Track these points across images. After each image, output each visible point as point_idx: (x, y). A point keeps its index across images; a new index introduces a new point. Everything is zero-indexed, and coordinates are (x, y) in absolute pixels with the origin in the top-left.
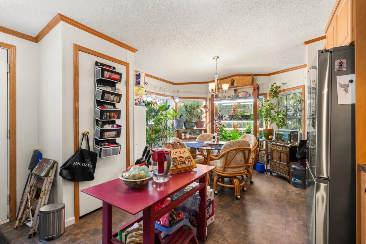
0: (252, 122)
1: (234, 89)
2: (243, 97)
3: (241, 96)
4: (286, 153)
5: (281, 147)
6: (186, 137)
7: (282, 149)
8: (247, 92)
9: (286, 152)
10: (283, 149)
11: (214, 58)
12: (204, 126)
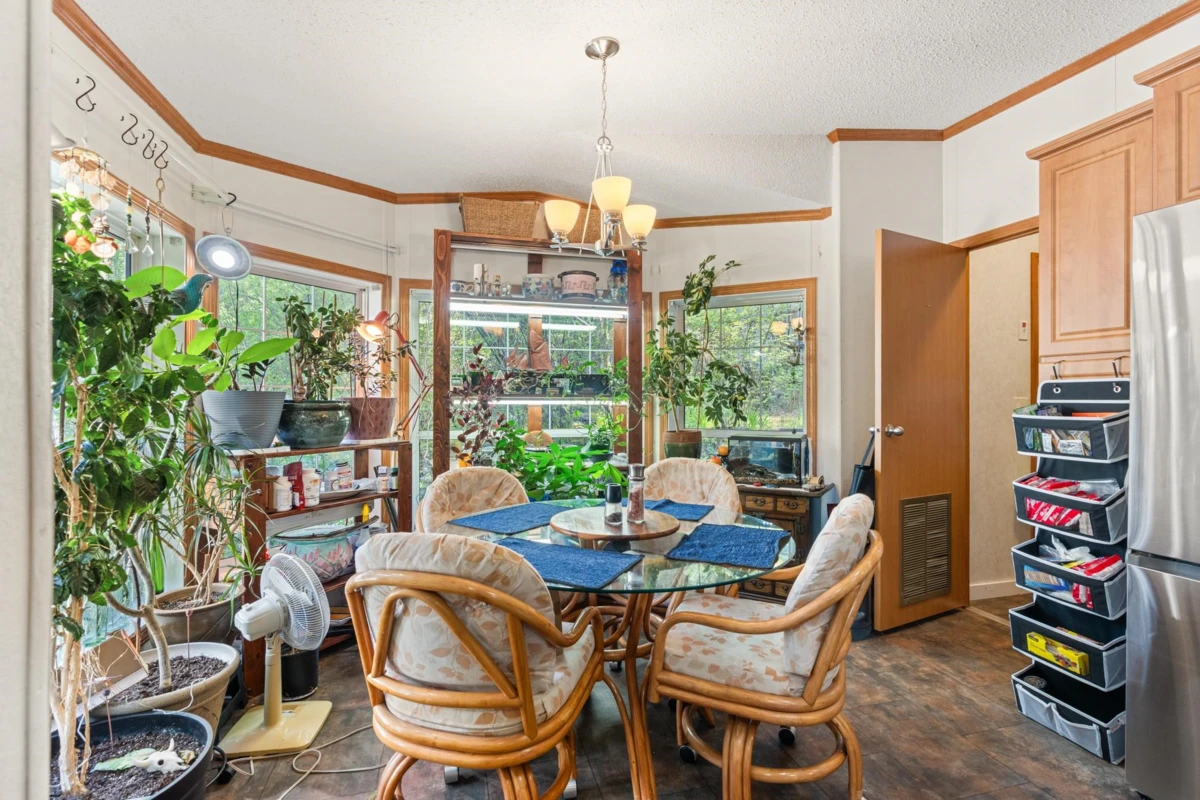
0: (625, 403)
1: (531, 256)
2: (584, 295)
3: (571, 291)
4: (794, 521)
5: (769, 500)
6: (302, 499)
7: (775, 506)
8: (593, 275)
9: (792, 515)
10: (779, 504)
11: (591, 53)
12: (393, 429)
